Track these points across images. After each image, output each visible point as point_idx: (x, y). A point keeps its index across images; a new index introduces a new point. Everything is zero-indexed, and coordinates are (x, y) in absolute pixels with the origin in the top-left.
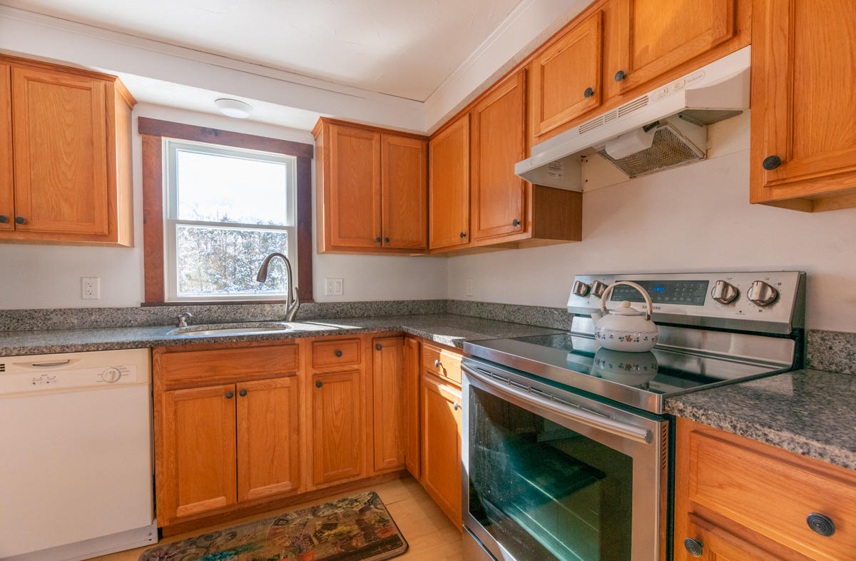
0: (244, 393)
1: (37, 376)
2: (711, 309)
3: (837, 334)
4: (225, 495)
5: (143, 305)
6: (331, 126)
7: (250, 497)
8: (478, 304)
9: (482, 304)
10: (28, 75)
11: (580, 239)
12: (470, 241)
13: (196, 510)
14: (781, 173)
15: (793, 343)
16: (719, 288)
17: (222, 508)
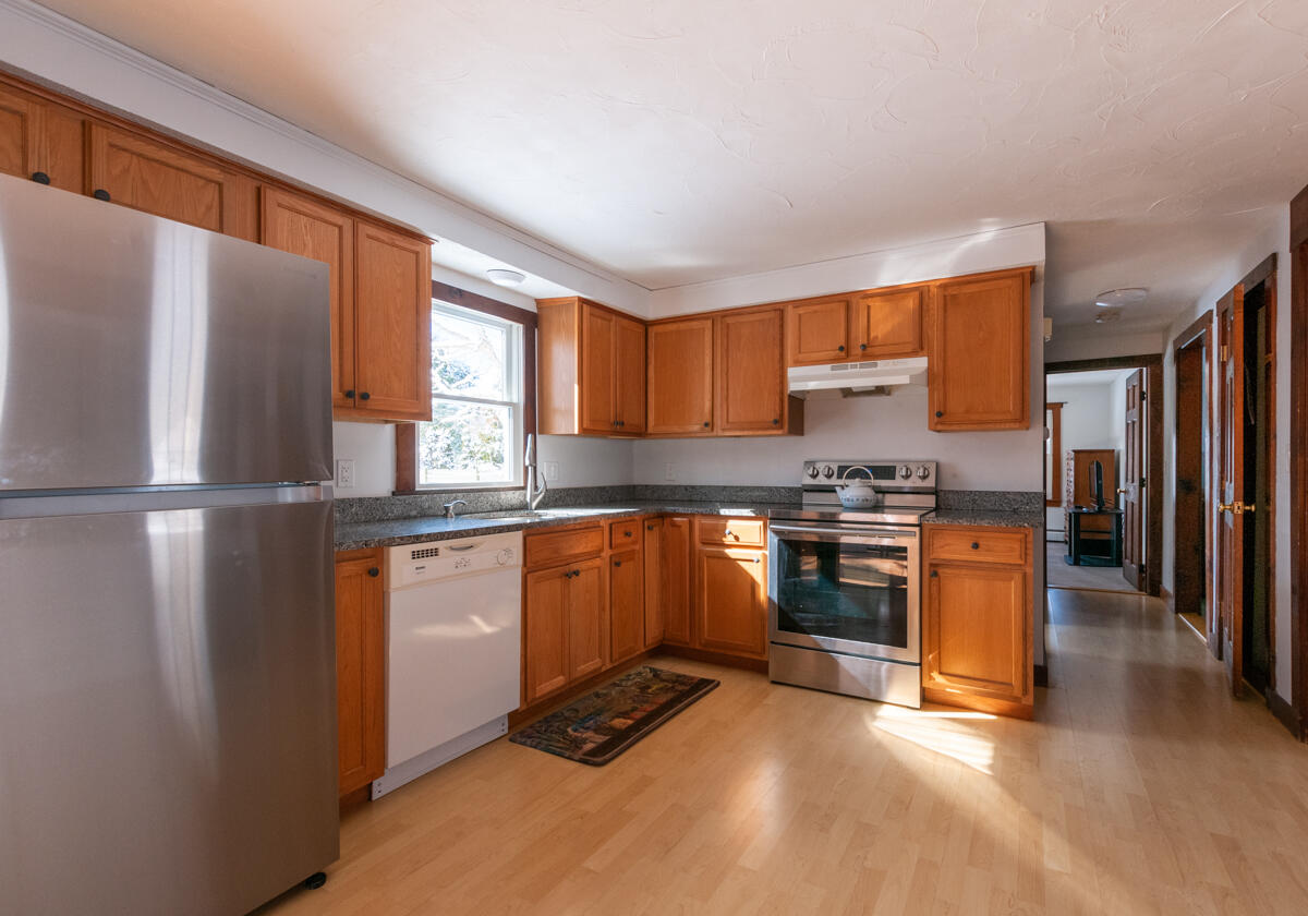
0: (577, 573)
1: (458, 559)
2: (898, 482)
3: (949, 491)
4: (564, 675)
5: (393, 493)
6: (585, 306)
7: (578, 675)
8: (686, 488)
9: (693, 487)
10: (369, 232)
11: (802, 434)
12: (712, 430)
13: (549, 689)
14: (942, 419)
15: (934, 497)
16: (904, 469)
17: (563, 687)
